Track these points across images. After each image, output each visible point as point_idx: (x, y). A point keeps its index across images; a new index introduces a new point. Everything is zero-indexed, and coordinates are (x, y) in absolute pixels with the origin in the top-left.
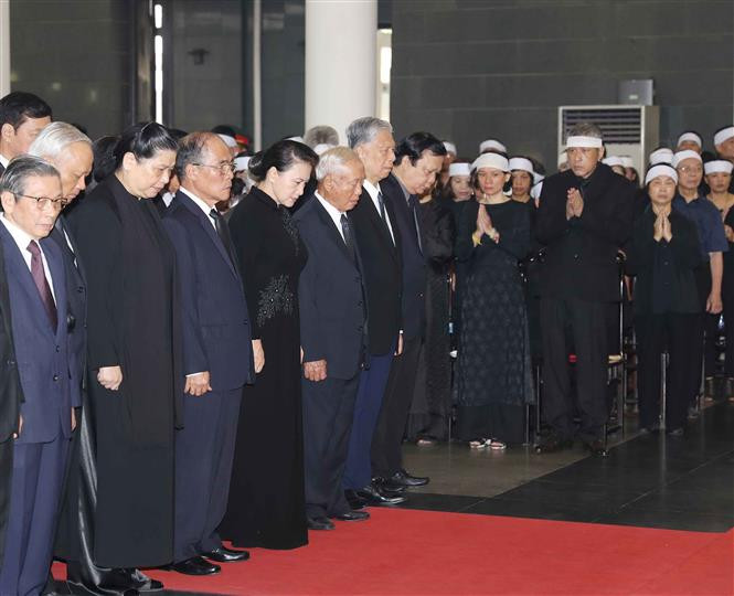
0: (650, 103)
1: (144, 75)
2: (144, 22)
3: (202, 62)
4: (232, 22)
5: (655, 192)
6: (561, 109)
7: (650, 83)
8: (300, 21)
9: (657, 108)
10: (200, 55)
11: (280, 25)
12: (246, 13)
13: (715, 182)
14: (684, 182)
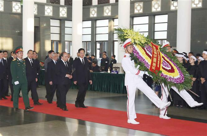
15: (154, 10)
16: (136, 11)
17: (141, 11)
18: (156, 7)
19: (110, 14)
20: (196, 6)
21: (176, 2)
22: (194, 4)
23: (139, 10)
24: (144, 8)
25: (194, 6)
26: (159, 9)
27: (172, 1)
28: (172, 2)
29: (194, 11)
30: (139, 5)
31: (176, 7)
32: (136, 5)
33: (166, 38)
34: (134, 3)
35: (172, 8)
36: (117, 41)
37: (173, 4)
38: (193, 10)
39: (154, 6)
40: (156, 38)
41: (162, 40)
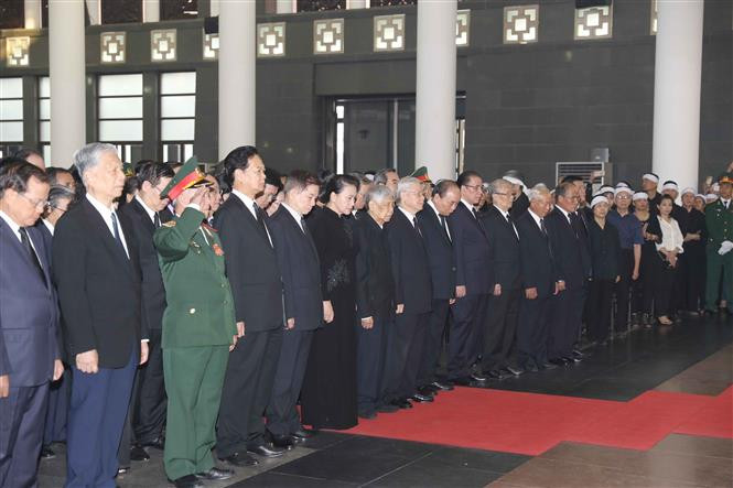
0: (607, 161)
1: (330, 144)
2: (330, 115)
3: (365, 137)
4: (382, 115)
5: (598, 211)
6: (558, 164)
7: (607, 150)
8: (413, 115)
9: (611, 165)
10: (365, 133)
11: (408, 117)
12: (390, 111)
13: (639, 204)
14: (619, 205)
15: (156, 56)
16: (106, 58)
17: (120, 58)
18: (163, 48)
19: (25, 62)
20: (271, 51)
21: (217, 39)
22: (266, 47)
23: (114, 56)
24: (129, 49)
25: (264, 51)
26: (171, 56)
27: (207, 33)
28: (207, 37)
29: (263, 65)
30: (114, 40)
31: (216, 51)
32: (106, 38)
33: (192, 138)
34: (100, 33)
35: (208, 54)
36: (48, 143)
37: (209, 44)
38: (262, 63)
39: (157, 47)
40: (165, 137)
41: (183, 143)
